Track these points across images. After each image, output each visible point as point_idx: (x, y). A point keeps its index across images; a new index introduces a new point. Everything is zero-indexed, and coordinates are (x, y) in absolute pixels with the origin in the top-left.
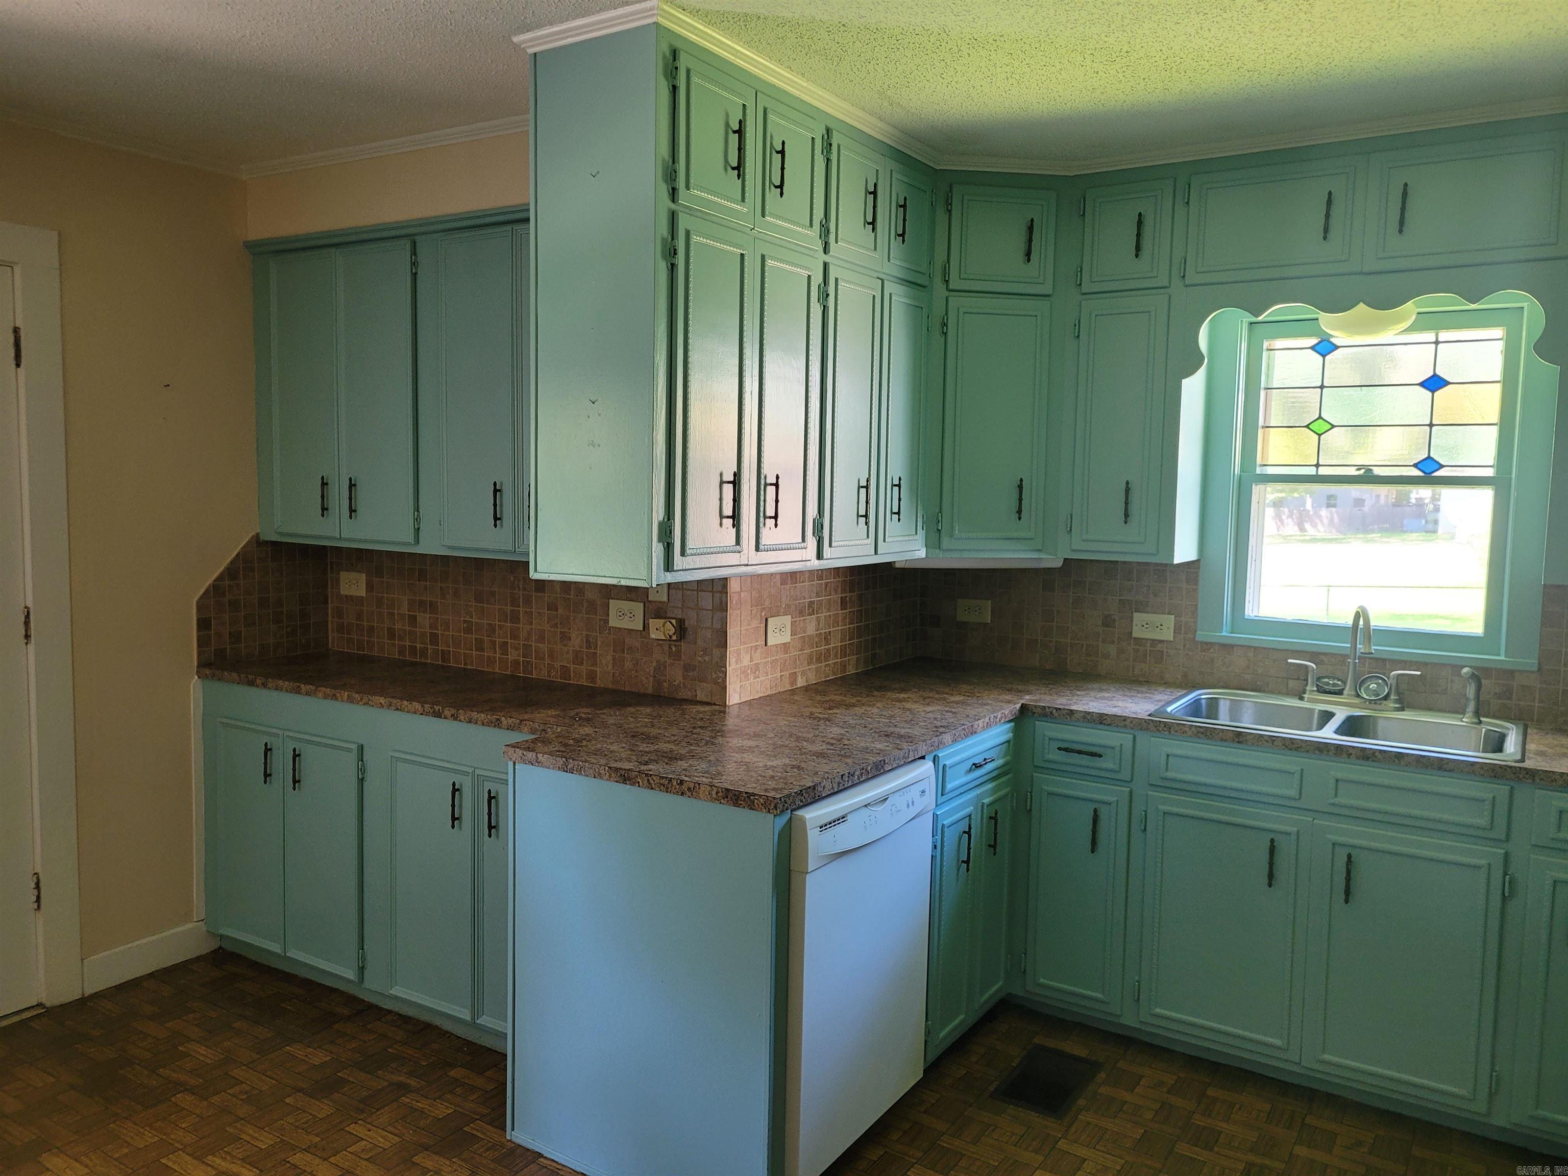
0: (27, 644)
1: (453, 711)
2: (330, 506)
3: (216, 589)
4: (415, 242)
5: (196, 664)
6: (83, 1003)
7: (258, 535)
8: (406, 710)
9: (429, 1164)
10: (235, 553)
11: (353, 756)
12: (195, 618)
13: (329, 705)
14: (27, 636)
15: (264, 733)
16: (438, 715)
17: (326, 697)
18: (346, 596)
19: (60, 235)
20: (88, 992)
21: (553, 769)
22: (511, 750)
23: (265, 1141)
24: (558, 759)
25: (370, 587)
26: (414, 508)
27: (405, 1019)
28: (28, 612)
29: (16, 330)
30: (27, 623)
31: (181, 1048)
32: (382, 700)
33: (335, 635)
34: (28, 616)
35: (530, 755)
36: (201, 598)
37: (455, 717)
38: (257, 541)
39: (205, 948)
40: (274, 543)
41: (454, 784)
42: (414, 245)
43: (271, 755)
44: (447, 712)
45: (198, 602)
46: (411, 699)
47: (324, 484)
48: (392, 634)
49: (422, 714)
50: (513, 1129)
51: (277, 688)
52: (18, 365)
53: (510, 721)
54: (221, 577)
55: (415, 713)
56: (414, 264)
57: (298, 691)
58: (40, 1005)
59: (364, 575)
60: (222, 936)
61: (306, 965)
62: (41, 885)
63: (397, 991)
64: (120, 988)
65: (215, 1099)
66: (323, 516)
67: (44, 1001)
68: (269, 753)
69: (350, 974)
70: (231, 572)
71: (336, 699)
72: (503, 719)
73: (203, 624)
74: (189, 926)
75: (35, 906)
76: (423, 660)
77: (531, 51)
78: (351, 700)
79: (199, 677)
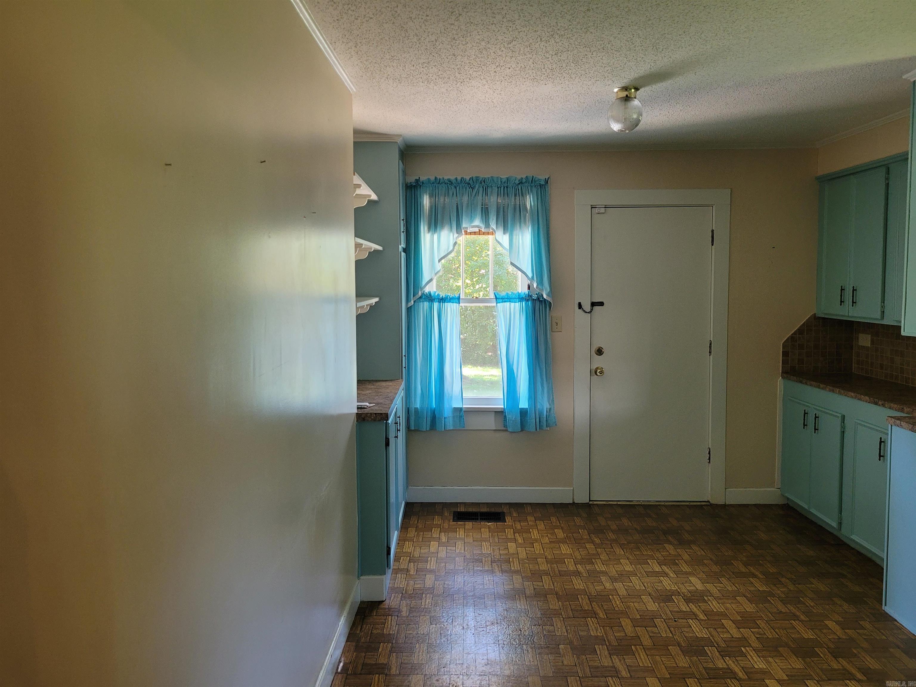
0: (710, 355)
1: (883, 402)
2: (857, 301)
3: (792, 338)
4: (889, 168)
5: (781, 371)
6: (724, 506)
7: (815, 314)
8: (863, 400)
9: (839, 602)
10: (803, 322)
11: (839, 420)
12: (781, 351)
13: (831, 394)
14: (710, 352)
15: (804, 405)
16: (876, 404)
17: (830, 391)
18: (862, 346)
19: (731, 190)
20: (727, 503)
21: (907, 430)
22: (890, 419)
23: (772, 570)
24: (910, 425)
25: (872, 342)
26: (882, 301)
27: (859, 553)
28: (711, 343)
29: (713, 231)
30: (710, 347)
31: (755, 532)
32: (853, 394)
33: (856, 365)
34: (711, 344)
35: (898, 422)
36: (785, 342)
37: (883, 405)
38: (814, 317)
39: (781, 501)
40: (824, 319)
41: (881, 438)
42: (888, 169)
43: (818, 420)
44: (880, 403)
45: (783, 344)
46: (866, 395)
47: (842, 290)
48: (882, 367)
49: (869, 403)
50: (886, 605)
51: (811, 385)
52: (712, 245)
53: (908, 409)
54: (795, 333)
55: (866, 402)
56: (887, 179)
57: (819, 387)
58: (708, 501)
59: (870, 336)
60: (788, 499)
61: (823, 520)
62: (711, 453)
63: (854, 537)
64: (740, 505)
65: (760, 551)
66: (841, 305)
67: (710, 501)
68: (806, 415)
69: (834, 524)
70: (800, 331)
71: (834, 392)
72: (905, 408)
73: (785, 354)
74: (773, 489)
75: (708, 461)
76: (896, 381)
77: (912, 80)
78: (840, 393)
79: (782, 378)
